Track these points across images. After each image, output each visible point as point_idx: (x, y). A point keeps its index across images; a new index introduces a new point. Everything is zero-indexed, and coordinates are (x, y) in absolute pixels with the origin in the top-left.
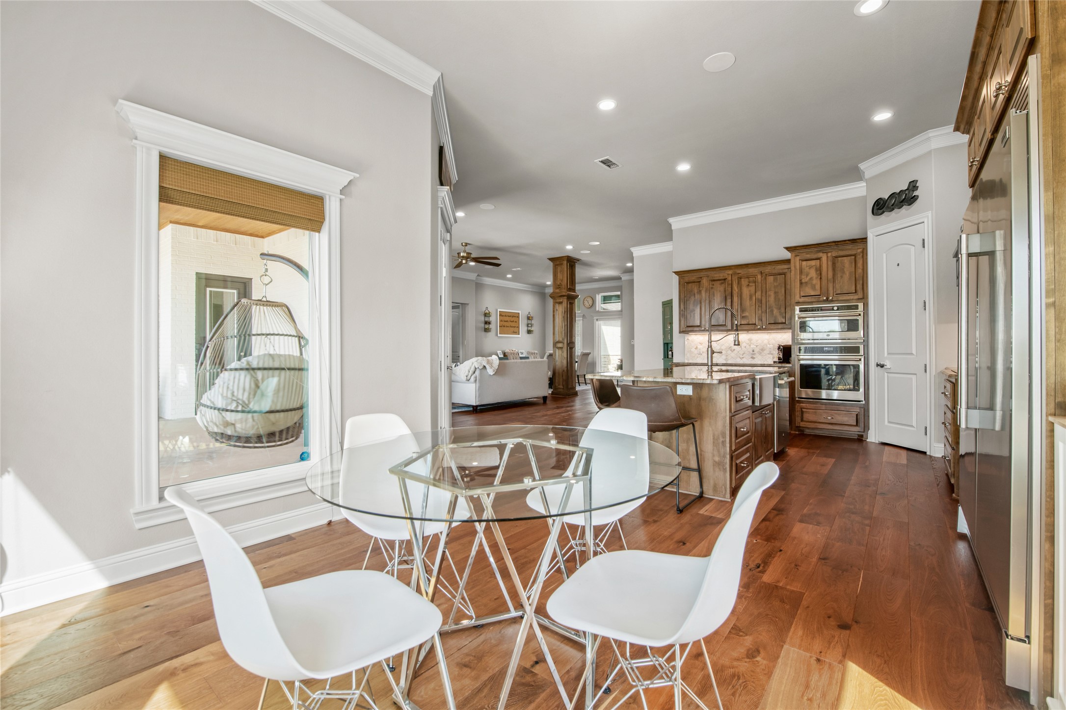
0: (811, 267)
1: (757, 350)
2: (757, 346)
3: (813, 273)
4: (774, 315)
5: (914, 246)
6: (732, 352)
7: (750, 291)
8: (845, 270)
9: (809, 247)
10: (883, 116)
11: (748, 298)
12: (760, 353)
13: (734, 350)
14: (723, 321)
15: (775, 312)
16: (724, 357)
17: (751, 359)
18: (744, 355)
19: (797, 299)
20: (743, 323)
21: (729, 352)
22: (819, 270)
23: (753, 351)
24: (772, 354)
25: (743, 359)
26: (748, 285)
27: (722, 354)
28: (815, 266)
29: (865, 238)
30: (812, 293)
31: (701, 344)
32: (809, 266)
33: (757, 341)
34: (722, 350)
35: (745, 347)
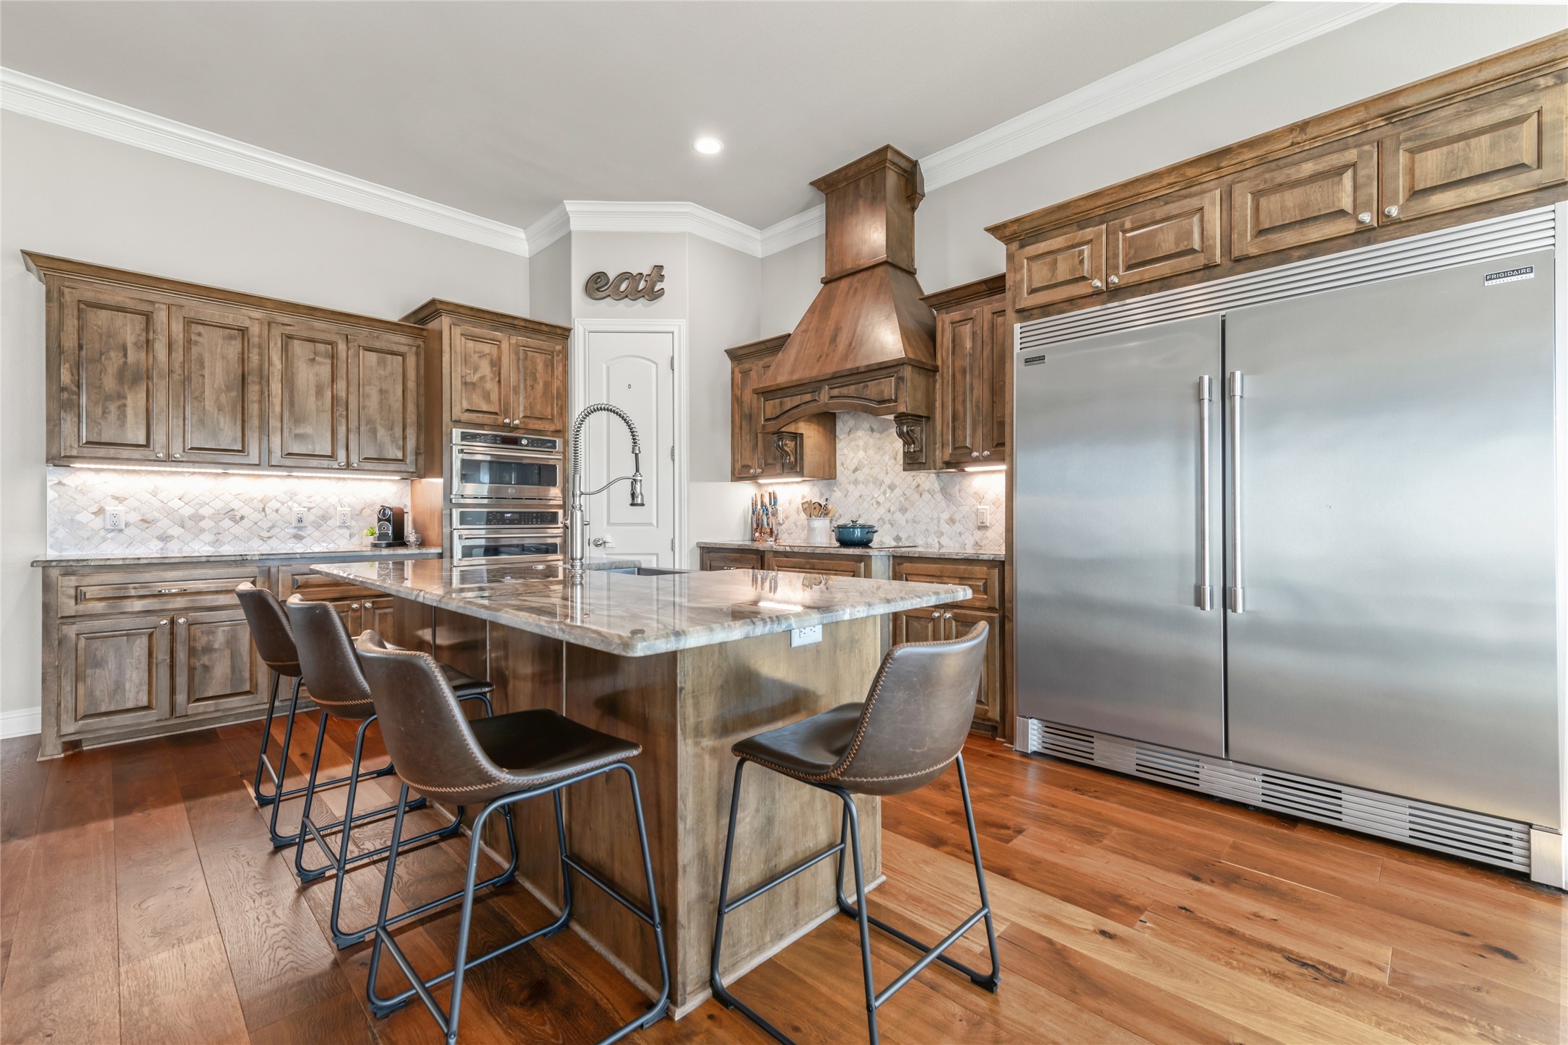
0: (482, 356)
1: (310, 518)
2: (309, 509)
3: (485, 368)
4: (379, 441)
5: (656, 364)
6: (236, 522)
7: (317, 375)
8: (538, 376)
9: (482, 315)
10: (708, 146)
11: (313, 392)
12: (317, 525)
13: (242, 518)
14: (235, 439)
15: (381, 432)
16: (208, 537)
17: (293, 540)
18: (273, 532)
19: (457, 413)
20: (296, 451)
21: (227, 523)
22: (496, 364)
23: (300, 521)
24: (347, 527)
25: (270, 542)
26: (314, 359)
27: (202, 530)
28: (488, 354)
29: (569, 330)
30: (485, 408)
31: (120, 499)
32: (479, 352)
33: (310, 497)
34: (203, 518)
35: (277, 511)
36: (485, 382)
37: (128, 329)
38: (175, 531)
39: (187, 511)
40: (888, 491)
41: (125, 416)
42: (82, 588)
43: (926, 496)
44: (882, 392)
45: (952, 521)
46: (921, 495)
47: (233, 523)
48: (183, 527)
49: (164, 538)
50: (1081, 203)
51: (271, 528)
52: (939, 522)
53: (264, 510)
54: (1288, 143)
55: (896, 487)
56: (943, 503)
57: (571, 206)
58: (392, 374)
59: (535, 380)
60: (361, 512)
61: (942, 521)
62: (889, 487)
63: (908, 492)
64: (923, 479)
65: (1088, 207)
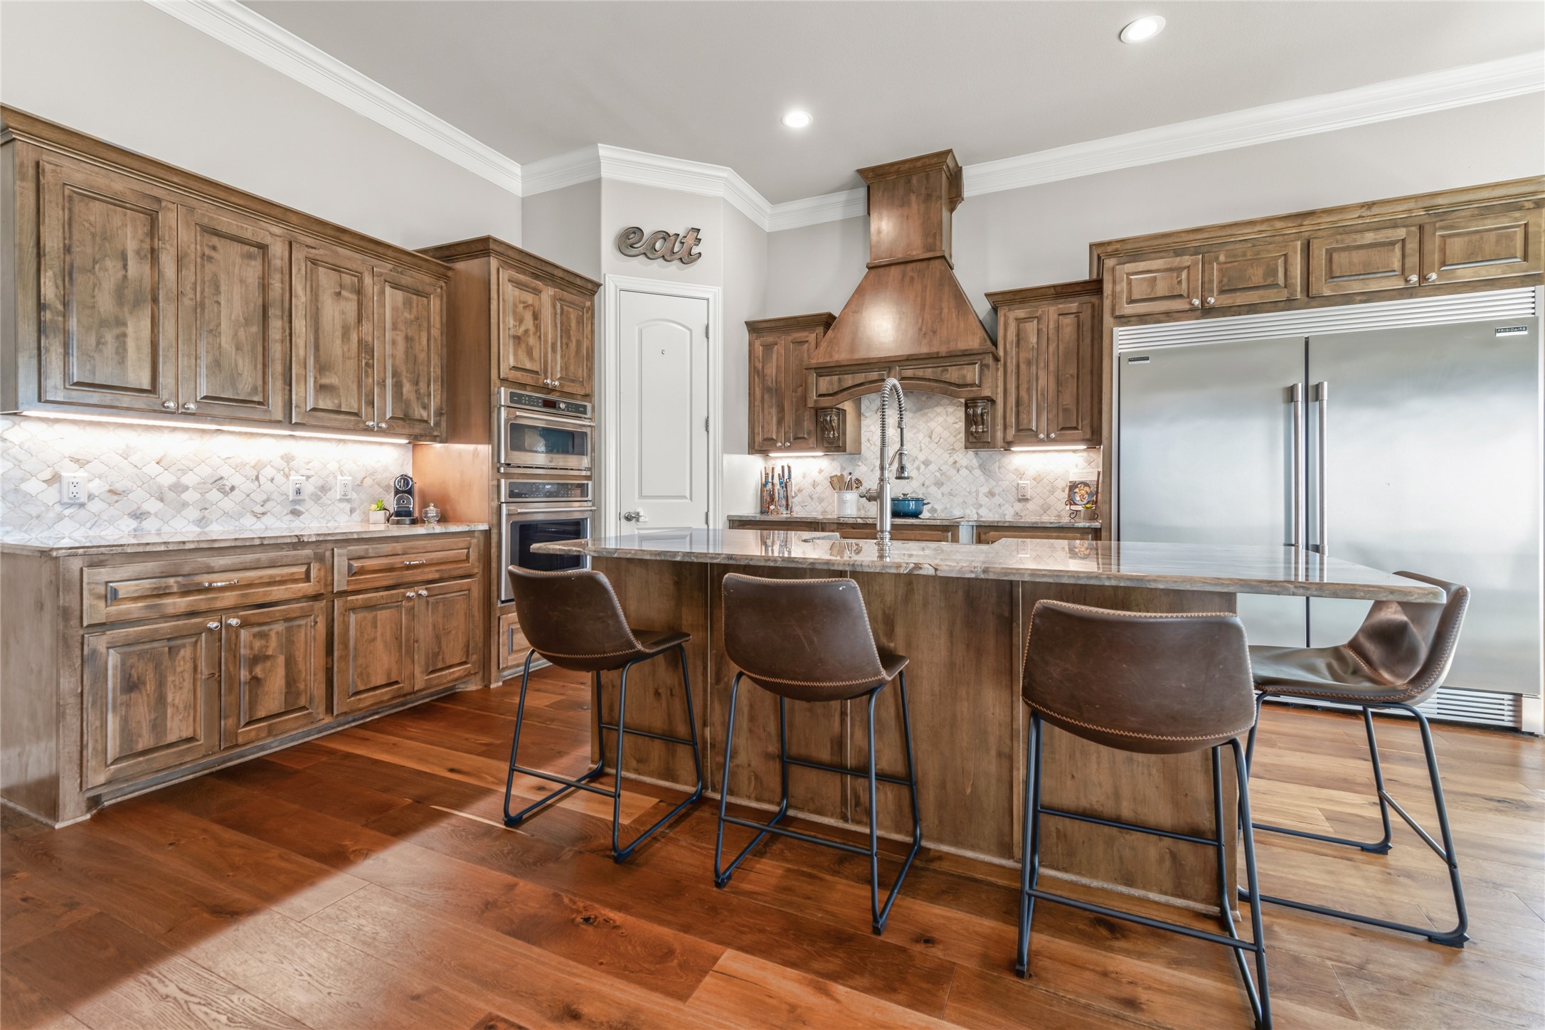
0: (525, 306)
1: (309, 488)
2: (308, 477)
3: (528, 321)
4: (404, 397)
5: (691, 330)
6: (225, 494)
7: (343, 313)
8: (572, 333)
9: (527, 261)
11: (339, 333)
12: (316, 498)
13: (233, 488)
14: (254, 387)
16: (193, 513)
17: (290, 517)
18: (269, 506)
19: (504, 370)
20: (321, 406)
21: (214, 495)
22: (537, 317)
23: (298, 492)
24: (348, 501)
25: (264, 519)
26: (339, 294)
27: (185, 505)
28: (531, 305)
29: (598, 285)
30: (528, 366)
31: (80, 462)
32: (524, 303)
33: (309, 462)
34: (186, 488)
35: (272, 480)
36: (529, 336)
37: (129, 230)
38: (152, 505)
39: (167, 479)
40: (922, 467)
41: (125, 350)
42: (111, 584)
43: (964, 472)
44: (964, 377)
45: (991, 494)
46: (958, 470)
47: (221, 495)
48: (162, 500)
49: (139, 515)
50: (1183, 235)
51: (265, 502)
52: (977, 495)
53: (257, 478)
54: (1357, 216)
55: (931, 462)
56: (982, 478)
57: (604, 151)
58: (417, 319)
59: (569, 338)
60: (362, 482)
61: (981, 495)
62: (923, 463)
63: (944, 468)
64: (961, 456)
65: (1188, 239)
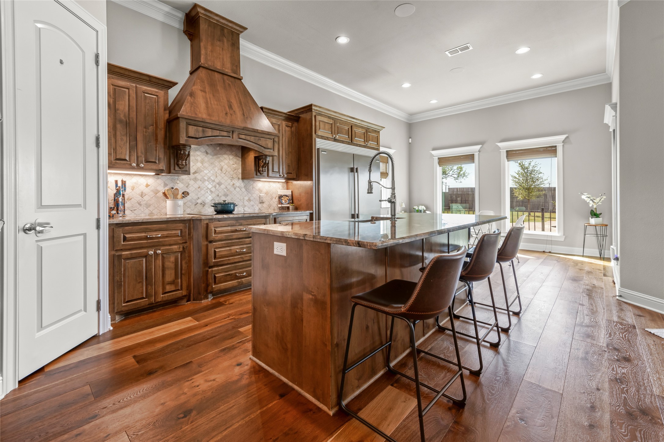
5: (84, 52)
40: (217, 186)
43: (238, 189)
44: (267, 144)
45: (249, 200)
46: (235, 188)
52: (244, 201)
55: (222, 184)
56: (246, 193)
61: (245, 201)
62: (218, 184)
63: (229, 187)
64: (236, 181)
